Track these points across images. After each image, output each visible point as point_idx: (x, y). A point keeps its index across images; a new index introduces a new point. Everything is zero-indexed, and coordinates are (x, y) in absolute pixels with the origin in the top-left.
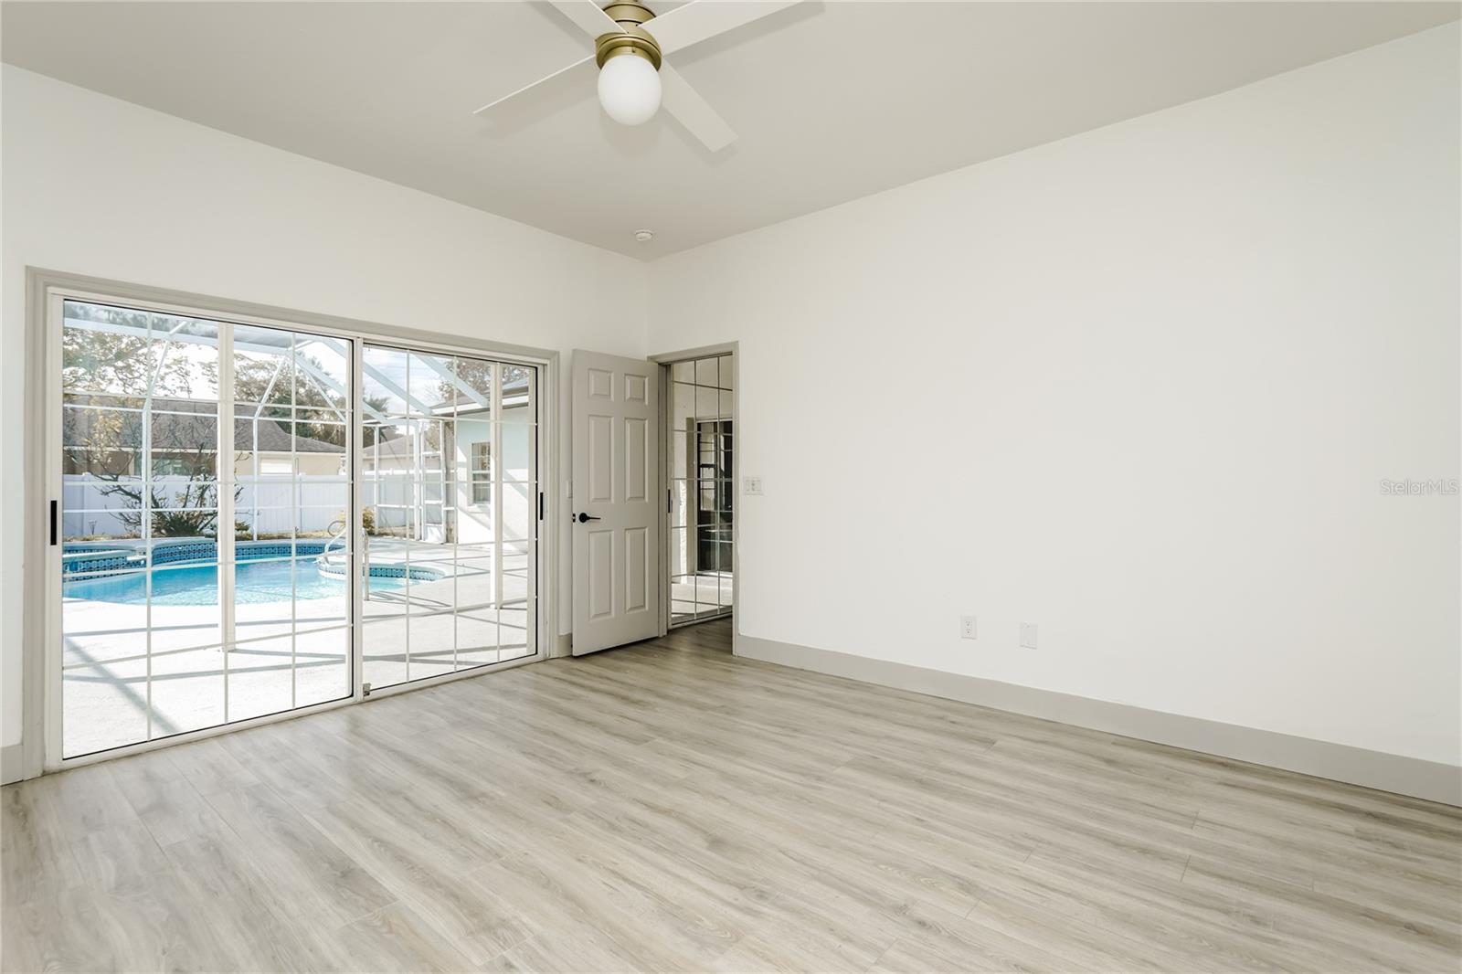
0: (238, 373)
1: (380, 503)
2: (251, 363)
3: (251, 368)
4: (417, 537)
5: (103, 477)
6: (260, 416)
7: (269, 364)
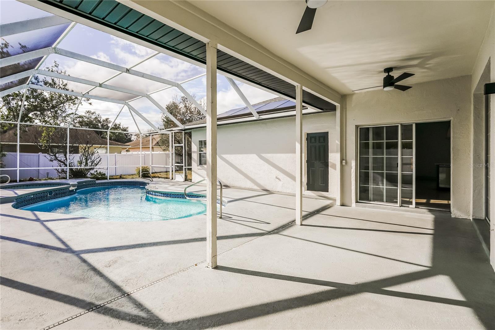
0: (74, 119)
1: (152, 165)
2: (78, 116)
3: (79, 117)
4: (171, 178)
5: (51, 154)
6: (110, 130)
7: (84, 116)
